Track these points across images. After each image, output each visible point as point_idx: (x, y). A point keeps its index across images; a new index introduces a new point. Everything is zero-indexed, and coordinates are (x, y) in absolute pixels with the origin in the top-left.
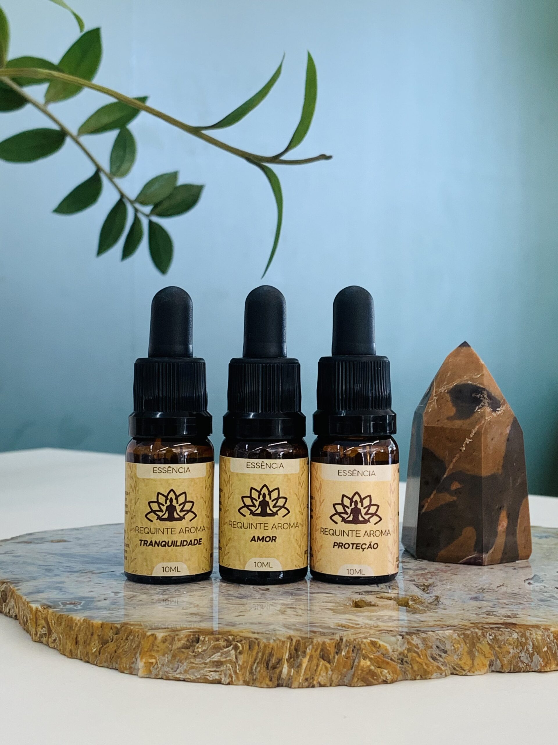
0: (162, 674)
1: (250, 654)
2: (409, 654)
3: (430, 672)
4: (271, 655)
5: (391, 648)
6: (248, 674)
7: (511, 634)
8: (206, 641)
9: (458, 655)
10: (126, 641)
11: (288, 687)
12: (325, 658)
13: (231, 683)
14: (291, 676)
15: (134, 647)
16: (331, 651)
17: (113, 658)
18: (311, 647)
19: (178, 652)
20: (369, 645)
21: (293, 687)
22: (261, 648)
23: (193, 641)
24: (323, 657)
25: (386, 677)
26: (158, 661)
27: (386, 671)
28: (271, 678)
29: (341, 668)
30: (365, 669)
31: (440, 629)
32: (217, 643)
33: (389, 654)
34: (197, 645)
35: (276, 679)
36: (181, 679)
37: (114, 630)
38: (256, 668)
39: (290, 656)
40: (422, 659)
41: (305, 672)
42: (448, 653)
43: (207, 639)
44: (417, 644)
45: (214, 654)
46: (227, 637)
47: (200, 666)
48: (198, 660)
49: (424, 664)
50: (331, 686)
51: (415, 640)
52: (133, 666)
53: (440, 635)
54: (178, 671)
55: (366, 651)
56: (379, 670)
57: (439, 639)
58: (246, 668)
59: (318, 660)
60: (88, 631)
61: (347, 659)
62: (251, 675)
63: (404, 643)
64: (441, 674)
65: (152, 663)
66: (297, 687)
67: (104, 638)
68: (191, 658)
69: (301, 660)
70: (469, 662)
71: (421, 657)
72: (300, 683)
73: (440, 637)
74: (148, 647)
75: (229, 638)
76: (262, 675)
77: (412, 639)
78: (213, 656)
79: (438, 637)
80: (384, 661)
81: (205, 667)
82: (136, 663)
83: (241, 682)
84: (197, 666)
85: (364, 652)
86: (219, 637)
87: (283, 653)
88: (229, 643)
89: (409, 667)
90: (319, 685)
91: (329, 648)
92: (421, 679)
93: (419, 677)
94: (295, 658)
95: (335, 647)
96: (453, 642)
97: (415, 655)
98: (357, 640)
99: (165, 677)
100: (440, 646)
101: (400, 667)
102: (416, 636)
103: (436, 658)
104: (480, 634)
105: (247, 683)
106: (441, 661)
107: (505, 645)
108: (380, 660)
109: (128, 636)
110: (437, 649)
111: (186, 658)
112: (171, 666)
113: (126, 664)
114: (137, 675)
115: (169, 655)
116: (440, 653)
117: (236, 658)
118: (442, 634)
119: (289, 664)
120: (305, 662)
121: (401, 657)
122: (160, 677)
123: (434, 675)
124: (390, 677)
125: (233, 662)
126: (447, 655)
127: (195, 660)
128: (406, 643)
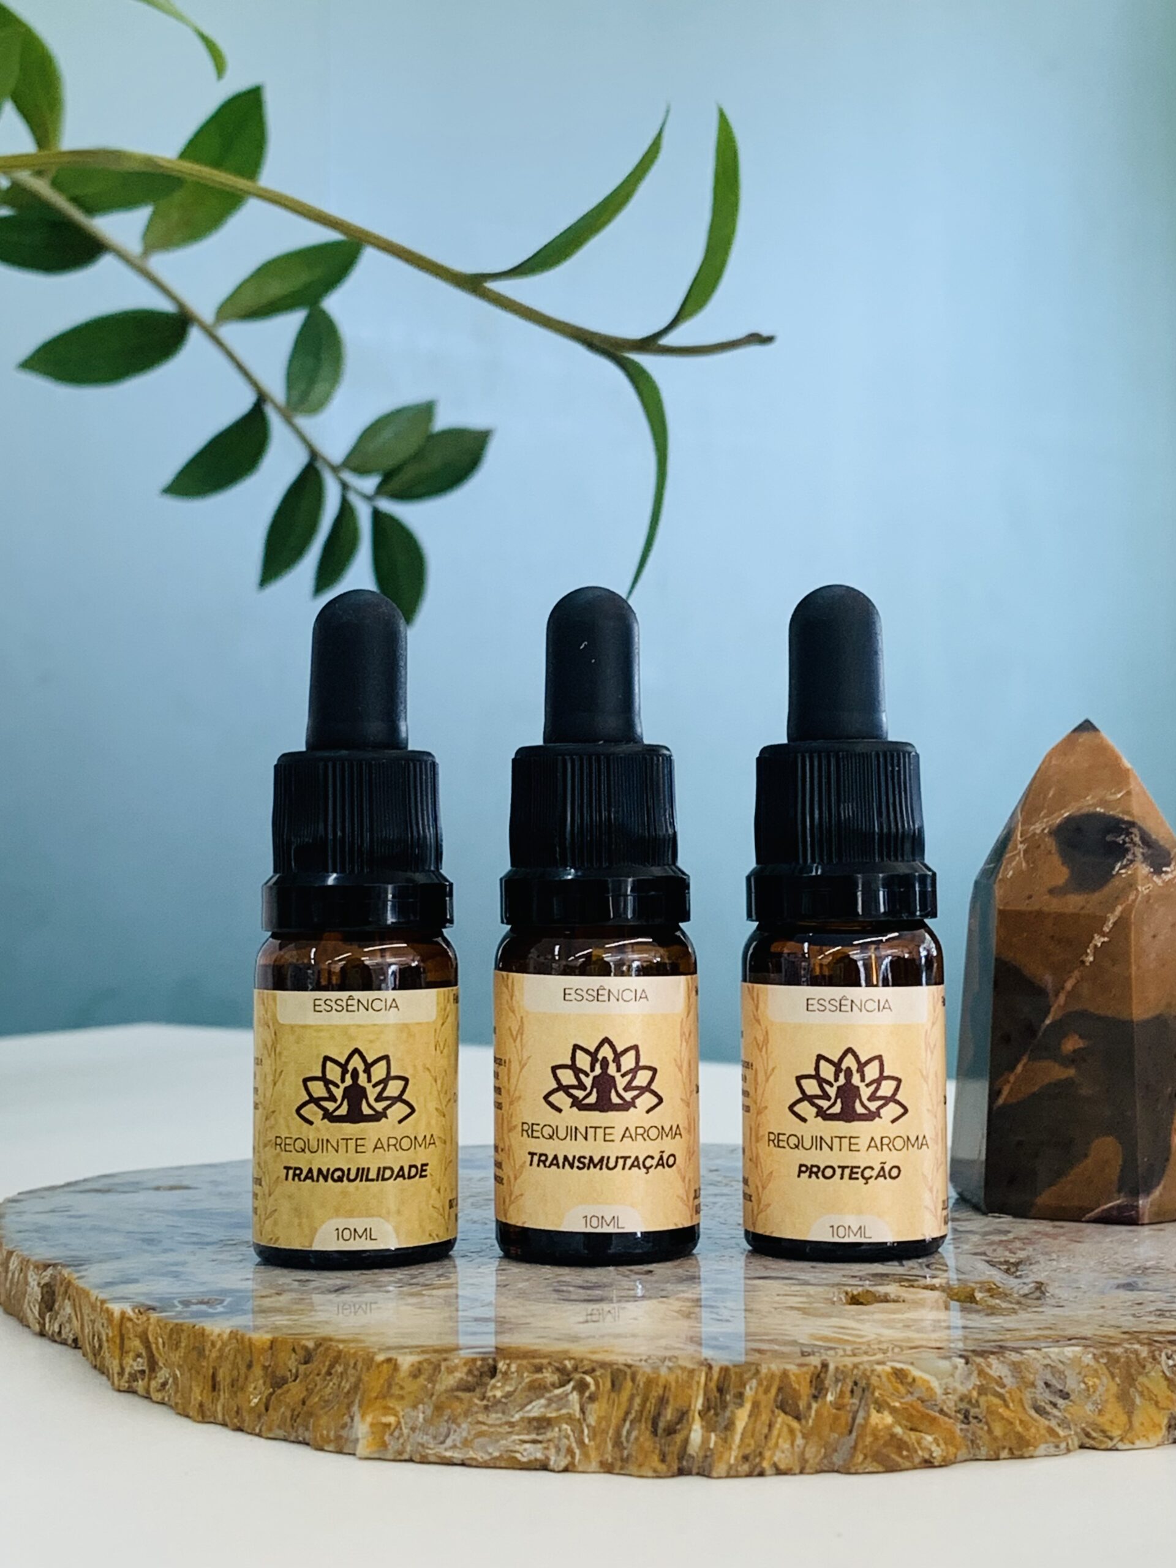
0: (411, 1451)
1: (614, 1401)
2: (982, 1399)
3: (1032, 1440)
4: (663, 1401)
5: (940, 1384)
6: (610, 1446)
8: (513, 1373)
9: (1095, 1403)
10: (328, 1378)
11: (704, 1475)
12: (788, 1409)
13: (570, 1468)
14: (709, 1449)
15: (346, 1390)
16: (802, 1391)
17: (298, 1416)
18: (754, 1382)
19: (447, 1398)
20: (889, 1379)
21: (714, 1474)
22: (638, 1386)
23: (482, 1374)
24: (782, 1407)
25: (931, 1453)
26: (402, 1421)
27: (930, 1438)
28: (664, 1456)
29: (826, 1431)
30: (882, 1434)
31: (1051, 1344)
32: (539, 1376)
33: (935, 1401)
34: (493, 1381)
35: (675, 1457)
36: (455, 1461)
37: (301, 1353)
38: (629, 1433)
39: (706, 1403)
40: (1013, 1411)
41: (742, 1440)
42: (1072, 1397)
43: (513, 1368)
44: (1000, 1377)
45: (531, 1402)
46: (561, 1363)
47: (499, 1430)
48: (493, 1415)
49: (1018, 1422)
50: (801, 1472)
51: (997, 1368)
52: (344, 1433)
53: (1052, 1356)
54: (449, 1442)
55: (881, 1392)
56: (914, 1435)
57: (1052, 1367)
58: (605, 1432)
59: (773, 1412)
60: (239, 1359)
61: (838, 1409)
62: (616, 1449)
63: (970, 1374)
64: (1057, 1447)
65: (388, 1425)
66: (724, 1474)
67: (277, 1373)
68: (477, 1413)
69: (733, 1412)
70: (1123, 1419)
71: (1011, 1405)
72: (730, 1467)
73: (1053, 1361)
74: (379, 1390)
75: (565, 1366)
76: (641, 1448)
77: (989, 1366)
78: (529, 1407)
79: (1048, 1361)
80: (924, 1416)
81: (510, 1433)
82: (352, 1427)
83: (594, 1465)
84: (492, 1430)
85: (877, 1394)
86: (542, 1364)
87: (690, 1397)
88: (565, 1376)
89: (982, 1429)
90: (774, 1471)
91: (796, 1386)
92: (1011, 1458)
93: (1005, 1454)
94: (719, 1410)
95: (811, 1382)
96: (1083, 1373)
97: (996, 1401)
98: (861, 1367)
99: (417, 1457)
100: (1054, 1382)
101: (961, 1430)
102: (998, 1359)
103: (1044, 1408)
104: (1144, 1355)
105: (608, 1468)
106: (1055, 1417)
108: (914, 1413)
109: (332, 1366)
110: (1047, 1390)
111: (466, 1414)
112: (432, 1430)
113: (328, 1432)
114: (354, 1454)
115: (426, 1406)
116: (1053, 1399)
117: (583, 1411)
118: (1058, 1354)
119: (704, 1422)
120: (742, 1417)
121: (963, 1406)
122: (406, 1456)
123: (1042, 1449)
124: (940, 1453)
125: (574, 1420)
126: (1070, 1403)
127: (488, 1416)
128: (975, 1374)
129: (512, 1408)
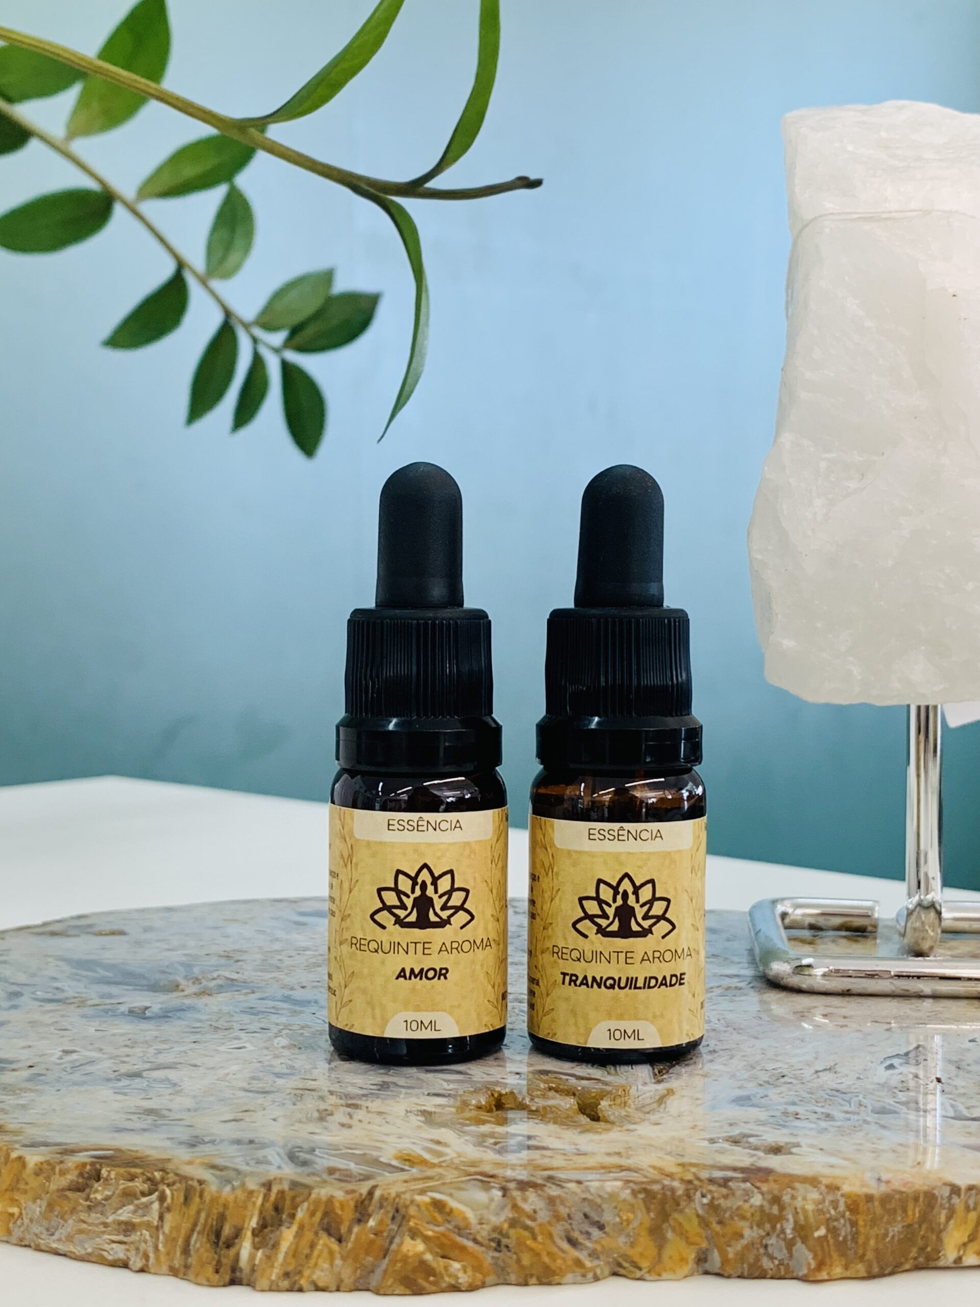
0: (29, 1239)
1: (184, 1213)
3: (558, 1271)
4: (222, 1218)
5: (475, 1215)
6: (178, 1253)
7: (748, 1195)
8: (112, 1179)
9: (628, 1236)
11: (249, 1287)
12: (332, 1232)
13: (146, 1269)
14: (254, 1265)
16: (345, 1216)
18: (305, 1205)
19: (58, 1196)
20: (427, 1209)
21: (257, 1288)
22: (205, 1201)
23: (89, 1178)
24: (328, 1231)
25: (457, 1278)
26: (24, 1212)
27: (456, 1265)
28: (219, 1266)
29: (362, 1254)
30: (410, 1260)
31: (592, 1177)
32: (131, 1184)
33: (470, 1230)
34: (96, 1185)
35: (228, 1268)
36: (59, 1252)
38: (196, 1242)
39: (261, 1222)
40: (541, 1243)
41: (285, 1257)
42: (607, 1230)
43: (113, 1175)
44: (533, 1211)
45: (124, 1206)
46: (153, 1173)
47: (96, 1229)
48: (93, 1215)
49: (545, 1253)
50: (338, 1290)
51: (532, 1202)
53: (592, 1190)
54: (57, 1235)
55: (417, 1222)
56: (442, 1262)
57: (590, 1200)
58: (174, 1240)
59: (316, 1233)
61: (375, 1234)
62: (183, 1256)
63: (503, 1208)
64: (584, 1276)
65: (12, 1215)
66: (267, 1288)
68: (81, 1211)
69: (283, 1232)
70: (652, 1251)
71: (540, 1238)
72: (272, 1282)
73: (592, 1194)
74: (10, 1183)
75: (154, 1176)
76: (200, 1257)
77: (525, 1200)
78: (121, 1211)
79: (587, 1195)
80: (456, 1244)
81: (104, 1232)
83: (165, 1269)
84: (90, 1228)
85: (412, 1224)
86: (136, 1173)
87: (245, 1216)
88: (154, 1185)
90: (313, 1289)
91: (340, 1212)
92: (539, 1285)
93: (533, 1280)
94: (270, 1228)
95: (355, 1207)
96: (620, 1208)
97: (526, 1234)
98: (404, 1196)
99: (33, 1245)
100: (592, 1213)
101: (493, 1258)
102: (537, 1192)
103: (577, 1239)
104: (680, 1192)
105: (174, 1272)
106: (587, 1248)
107: (732, 1218)
108: (447, 1241)
110: (584, 1221)
111: (73, 1211)
112: (45, 1223)
115: (43, 1202)
116: (589, 1230)
117: (161, 1218)
118: (597, 1188)
119: (257, 1239)
120: (288, 1236)
121: (495, 1235)
122: (27, 1243)
123: (569, 1277)
124: (466, 1279)
125: (152, 1227)
126: (604, 1235)
127: (89, 1215)
128: (509, 1206)
129: (109, 1210)
